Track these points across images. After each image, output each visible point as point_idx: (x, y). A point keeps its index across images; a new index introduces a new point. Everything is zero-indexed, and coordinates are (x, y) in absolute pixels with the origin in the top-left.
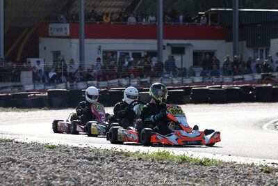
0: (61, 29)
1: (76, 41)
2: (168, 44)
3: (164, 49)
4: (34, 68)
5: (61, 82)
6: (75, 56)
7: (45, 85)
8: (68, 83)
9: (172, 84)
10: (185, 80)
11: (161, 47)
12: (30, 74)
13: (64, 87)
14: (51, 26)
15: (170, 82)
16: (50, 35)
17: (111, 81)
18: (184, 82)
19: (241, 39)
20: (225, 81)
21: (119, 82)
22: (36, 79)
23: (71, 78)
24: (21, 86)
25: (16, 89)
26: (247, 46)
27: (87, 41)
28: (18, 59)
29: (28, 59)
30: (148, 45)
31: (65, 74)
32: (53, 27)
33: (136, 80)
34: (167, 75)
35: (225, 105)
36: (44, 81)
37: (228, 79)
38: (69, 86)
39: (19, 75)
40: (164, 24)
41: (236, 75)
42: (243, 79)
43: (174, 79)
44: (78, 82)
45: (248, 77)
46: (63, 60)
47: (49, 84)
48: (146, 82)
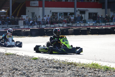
0: (35, 4)
1: (41, 8)
2: (78, 10)
3: (77, 12)
4: (25, 19)
5: (35, 25)
6: (41, 14)
7: (28, 26)
8: (38, 25)
9: (81, 26)
10: (86, 24)
11: (76, 11)
12: (22, 21)
13: (36, 27)
14: (31, 2)
15: (80, 25)
16: (31, 6)
17: (56, 25)
18: (86, 25)
19: (108, 8)
20: (102, 25)
21: (59, 25)
22: (25, 24)
23: (39, 23)
24: (19, 27)
25: (17, 28)
26: (111, 11)
27: (46, 8)
28: (17, 15)
29: (22, 16)
30: (70, 10)
31: (37, 22)
32: (32, 2)
33: (66, 24)
34: (78, 23)
35: (105, 35)
36: (28, 25)
37: (103, 24)
38: (38, 27)
39: (18, 22)
40: (77, 2)
41: (106, 23)
42: (110, 24)
43: (81, 24)
44: (42, 25)
45: (112, 24)
46: (36, 16)
47: (30, 26)
48: (70, 25)
